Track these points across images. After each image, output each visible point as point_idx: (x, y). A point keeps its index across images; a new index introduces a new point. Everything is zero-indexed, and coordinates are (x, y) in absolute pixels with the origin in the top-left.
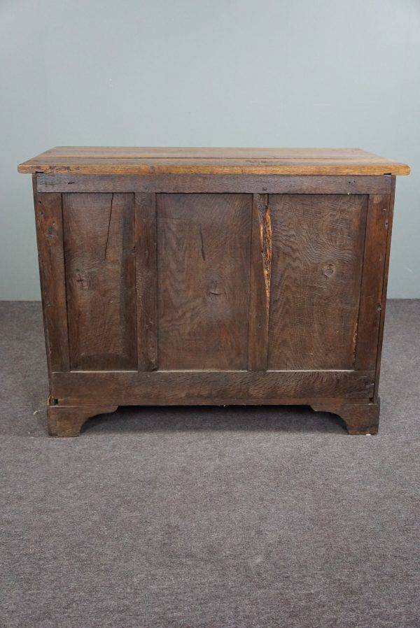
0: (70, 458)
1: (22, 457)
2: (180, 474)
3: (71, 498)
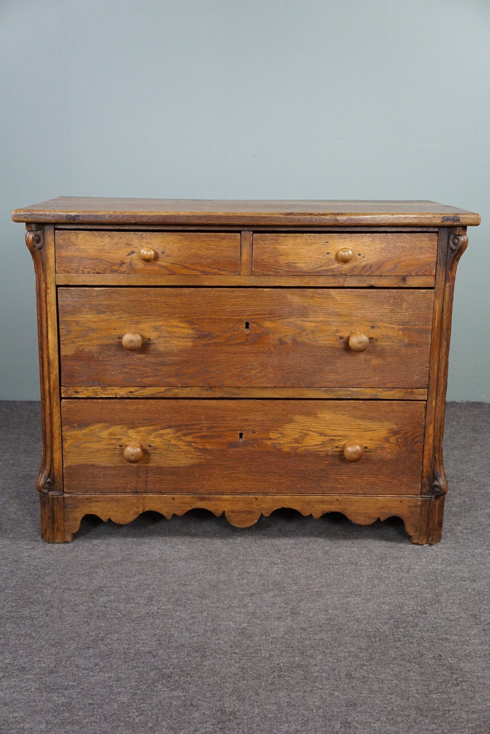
0: (90, 614)
1: (26, 613)
2: (238, 638)
3: (92, 670)
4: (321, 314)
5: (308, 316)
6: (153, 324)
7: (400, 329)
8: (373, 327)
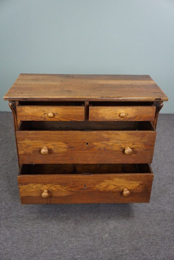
4: (115, 140)
5: (110, 141)
6: (52, 144)
7: (143, 145)
8: (133, 144)
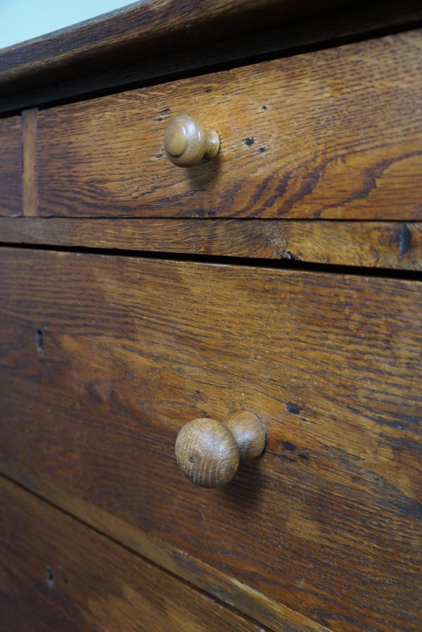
4: (161, 334)
5: (135, 336)
7: (384, 439)
8: (294, 410)
